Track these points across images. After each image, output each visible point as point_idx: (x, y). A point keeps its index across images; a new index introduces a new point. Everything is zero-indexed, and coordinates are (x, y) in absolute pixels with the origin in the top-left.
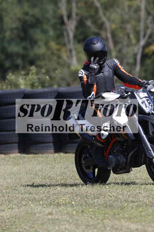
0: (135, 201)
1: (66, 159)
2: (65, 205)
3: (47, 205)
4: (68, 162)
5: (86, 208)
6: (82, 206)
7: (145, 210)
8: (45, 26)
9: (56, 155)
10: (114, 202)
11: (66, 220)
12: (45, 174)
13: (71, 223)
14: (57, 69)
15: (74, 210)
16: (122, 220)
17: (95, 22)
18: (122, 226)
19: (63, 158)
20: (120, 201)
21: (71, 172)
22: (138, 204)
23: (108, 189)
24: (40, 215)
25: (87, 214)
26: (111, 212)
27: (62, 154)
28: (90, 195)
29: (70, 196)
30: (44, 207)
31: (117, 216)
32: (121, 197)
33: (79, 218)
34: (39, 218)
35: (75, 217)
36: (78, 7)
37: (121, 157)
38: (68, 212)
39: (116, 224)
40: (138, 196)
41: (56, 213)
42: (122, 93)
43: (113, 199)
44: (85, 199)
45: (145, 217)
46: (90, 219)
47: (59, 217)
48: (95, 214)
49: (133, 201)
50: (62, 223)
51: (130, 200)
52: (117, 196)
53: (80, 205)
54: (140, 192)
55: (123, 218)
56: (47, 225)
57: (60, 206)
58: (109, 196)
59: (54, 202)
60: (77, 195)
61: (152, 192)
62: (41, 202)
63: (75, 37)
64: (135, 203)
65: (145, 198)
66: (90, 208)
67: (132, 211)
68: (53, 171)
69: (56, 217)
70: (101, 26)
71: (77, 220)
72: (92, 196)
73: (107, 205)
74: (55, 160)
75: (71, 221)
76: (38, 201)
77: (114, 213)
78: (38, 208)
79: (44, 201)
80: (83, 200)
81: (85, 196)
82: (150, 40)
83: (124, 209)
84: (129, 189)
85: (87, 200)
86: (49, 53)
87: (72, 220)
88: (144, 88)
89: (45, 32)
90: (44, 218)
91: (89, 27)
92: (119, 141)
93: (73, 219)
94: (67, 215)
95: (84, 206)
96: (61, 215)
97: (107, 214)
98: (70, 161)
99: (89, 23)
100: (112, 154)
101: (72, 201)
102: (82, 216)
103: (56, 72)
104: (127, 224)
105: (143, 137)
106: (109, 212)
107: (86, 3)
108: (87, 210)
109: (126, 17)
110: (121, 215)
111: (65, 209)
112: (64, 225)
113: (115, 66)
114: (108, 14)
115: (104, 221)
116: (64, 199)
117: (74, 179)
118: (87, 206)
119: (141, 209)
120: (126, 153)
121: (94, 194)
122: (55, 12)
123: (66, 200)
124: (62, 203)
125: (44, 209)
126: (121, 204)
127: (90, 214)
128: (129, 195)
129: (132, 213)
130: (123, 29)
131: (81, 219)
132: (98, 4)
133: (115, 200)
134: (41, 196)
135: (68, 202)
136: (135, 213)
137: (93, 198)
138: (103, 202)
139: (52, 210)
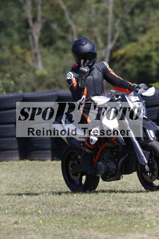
0: (104, 210)
1: (32, 167)
2: (31, 213)
3: (13, 214)
4: (34, 169)
5: (53, 217)
6: (49, 215)
7: (115, 219)
8: (9, 30)
9: (22, 162)
10: (82, 211)
11: (33, 230)
12: (10, 181)
13: (38, 232)
14: (21, 74)
15: (41, 219)
16: (91, 229)
17: (60, 25)
18: (90, 236)
19: (29, 165)
20: (88, 209)
21: (37, 180)
22: (107, 212)
23: (75, 197)
24: (5, 225)
25: (54, 223)
26: (79, 221)
27: (27, 161)
28: (57, 204)
29: (36, 205)
30: (10, 216)
31: (86, 225)
32: (89, 206)
33: (46, 227)
34: (4, 228)
35: (42, 226)
36: (43, 10)
37: (111, 164)
38: (35, 221)
39: (85, 234)
40: (107, 205)
41: (22, 222)
42: (113, 96)
43: (80, 208)
44: (51, 208)
45: (114, 226)
46: (57, 228)
47: (25, 226)
48: (62, 224)
49: (102, 210)
50: (28, 233)
51: (99, 209)
52: (85, 204)
53: (47, 214)
54: (109, 200)
55: (92, 227)
56: (13, 235)
57: (26, 216)
58: (76, 204)
59: (19, 210)
60: (43, 204)
61: (121, 200)
62: (6, 211)
63: (40, 40)
64: (104, 212)
65: (114, 206)
66: (57, 217)
67: (101, 220)
68: (18, 179)
69: (22, 227)
70: (67, 29)
71: (44, 229)
72: (59, 205)
73: (75, 214)
74: (21, 168)
75: (37, 230)
76: (3, 210)
77: (82, 222)
78: (3, 217)
79: (10, 210)
80: (50, 209)
81: (52, 204)
82: (118, 44)
83: (93, 218)
84: (97, 197)
85: (54, 208)
86: (14, 57)
87: (39, 230)
88: (135, 91)
89: (9, 35)
90: (10, 227)
91: (54, 30)
92: (109, 147)
93: (40, 228)
94: (34, 224)
95: (51, 215)
96: (27, 224)
97: (75, 223)
98: (36, 168)
99: (54, 26)
100: (102, 160)
101: (38, 210)
102: (49, 225)
103: (22, 76)
104: (96, 233)
105: (134, 142)
106: (77, 221)
107: (52, 6)
108: (54, 219)
109: (93, 20)
110: (89, 224)
111: (31, 218)
112: (30, 234)
113: (104, 68)
114: (74, 17)
115: (72, 230)
116: (30, 208)
117: (41, 187)
118: (54, 215)
119: (110, 218)
120: (116, 160)
121: (61, 203)
122: (19, 15)
123: (33, 209)
124: (28, 212)
125: (10, 218)
126: (90, 212)
127: (57, 223)
128: (98, 204)
129: (101, 222)
130: (89, 32)
131: (48, 229)
132: (64, 7)
133: (83, 208)
134: (6, 205)
135: (35, 211)
136: (103, 222)
137: (61, 206)
138: (71, 211)
139: (18, 219)
